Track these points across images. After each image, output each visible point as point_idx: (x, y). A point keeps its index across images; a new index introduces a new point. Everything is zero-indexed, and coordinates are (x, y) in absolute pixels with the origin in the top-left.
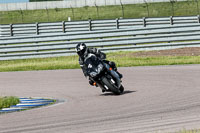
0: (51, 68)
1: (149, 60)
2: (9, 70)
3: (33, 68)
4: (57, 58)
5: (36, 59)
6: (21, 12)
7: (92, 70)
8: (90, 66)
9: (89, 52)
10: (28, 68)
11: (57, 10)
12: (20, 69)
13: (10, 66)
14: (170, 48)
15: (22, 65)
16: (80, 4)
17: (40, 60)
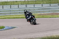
1: (43, 16)
3: (9, 18)
4: (16, 15)
8: (28, 16)
9: (27, 12)
13: (2, 17)
15: (6, 17)
17: (11, 16)
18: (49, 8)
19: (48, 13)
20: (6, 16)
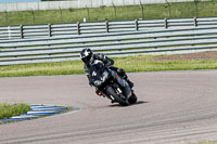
0: (64, 73)
1: (171, 64)
2: (19, 75)
3: (46, 73)
4: (71, 63)
5: (48, 64)
6: (33, 12)
7: (96, 78)
8: (94, 74)
9: (95, 58)
10: (40, 73)
11: (71, 10)
12: (31, 74)
13: (20, 71)
14: (193, 51)
15: (33, 69)
16: (96, 3)
17: (53, 64)
18: (191, 32)
19: (190, 51)
20: (36, 64)
